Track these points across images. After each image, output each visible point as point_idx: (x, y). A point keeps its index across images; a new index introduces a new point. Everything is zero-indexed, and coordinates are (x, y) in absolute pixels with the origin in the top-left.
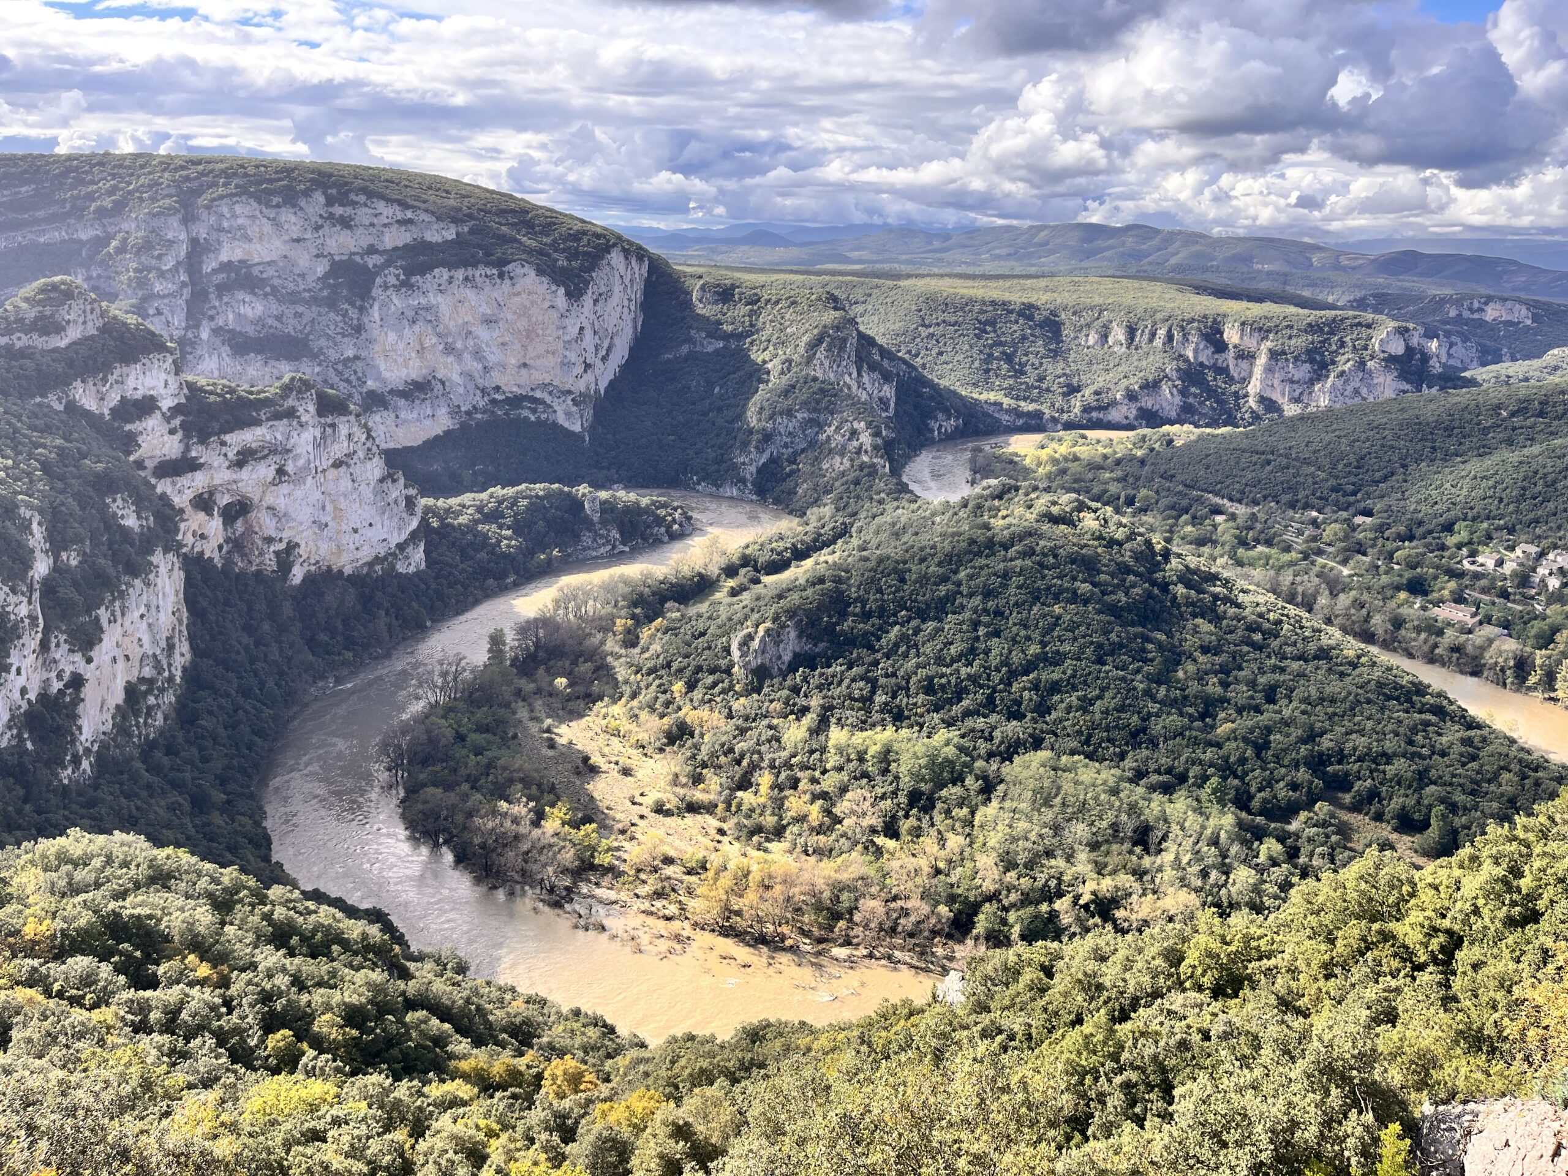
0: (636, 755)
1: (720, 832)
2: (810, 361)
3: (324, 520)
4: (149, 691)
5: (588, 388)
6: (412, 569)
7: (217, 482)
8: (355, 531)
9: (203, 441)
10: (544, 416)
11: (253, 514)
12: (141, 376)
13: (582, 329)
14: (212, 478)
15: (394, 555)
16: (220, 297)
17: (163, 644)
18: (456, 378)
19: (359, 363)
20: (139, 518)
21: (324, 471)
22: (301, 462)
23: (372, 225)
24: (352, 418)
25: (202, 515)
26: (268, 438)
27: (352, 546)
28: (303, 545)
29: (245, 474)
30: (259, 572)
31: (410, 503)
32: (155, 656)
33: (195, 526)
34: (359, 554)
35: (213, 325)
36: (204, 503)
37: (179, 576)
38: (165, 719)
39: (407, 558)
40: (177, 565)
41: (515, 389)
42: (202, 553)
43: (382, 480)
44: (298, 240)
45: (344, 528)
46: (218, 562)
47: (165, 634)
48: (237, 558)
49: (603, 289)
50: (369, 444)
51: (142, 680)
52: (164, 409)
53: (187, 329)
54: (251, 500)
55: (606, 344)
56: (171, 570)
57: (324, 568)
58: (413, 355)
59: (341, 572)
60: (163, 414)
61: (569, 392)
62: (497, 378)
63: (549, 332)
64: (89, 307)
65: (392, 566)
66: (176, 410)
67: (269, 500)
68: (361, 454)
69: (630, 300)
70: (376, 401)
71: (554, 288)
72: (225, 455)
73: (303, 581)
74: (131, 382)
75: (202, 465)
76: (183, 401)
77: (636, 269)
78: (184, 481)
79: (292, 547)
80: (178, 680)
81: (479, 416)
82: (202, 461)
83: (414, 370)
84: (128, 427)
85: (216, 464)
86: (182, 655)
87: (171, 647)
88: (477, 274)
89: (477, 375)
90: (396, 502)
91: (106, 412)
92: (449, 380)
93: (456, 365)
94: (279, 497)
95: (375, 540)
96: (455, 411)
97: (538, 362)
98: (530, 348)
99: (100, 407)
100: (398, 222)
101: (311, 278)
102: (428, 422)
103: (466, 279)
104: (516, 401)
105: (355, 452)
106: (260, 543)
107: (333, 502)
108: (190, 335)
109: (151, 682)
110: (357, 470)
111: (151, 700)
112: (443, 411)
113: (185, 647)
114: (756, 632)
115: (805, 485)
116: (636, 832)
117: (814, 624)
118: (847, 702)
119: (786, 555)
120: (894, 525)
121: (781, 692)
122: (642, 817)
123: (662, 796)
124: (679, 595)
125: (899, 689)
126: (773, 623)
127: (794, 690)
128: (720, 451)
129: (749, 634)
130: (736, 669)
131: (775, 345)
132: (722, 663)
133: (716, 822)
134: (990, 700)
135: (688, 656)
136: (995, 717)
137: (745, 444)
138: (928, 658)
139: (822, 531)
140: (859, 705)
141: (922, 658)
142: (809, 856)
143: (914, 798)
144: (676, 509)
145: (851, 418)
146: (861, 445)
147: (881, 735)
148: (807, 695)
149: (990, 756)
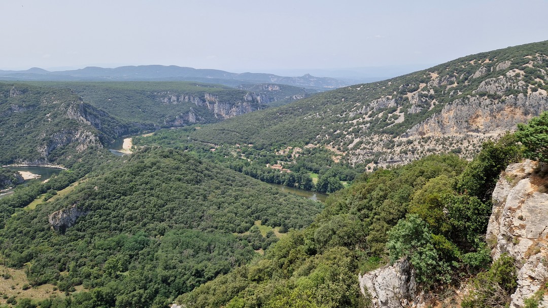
0: (11, 270)
1: (55, 289)
2: (65, 113)
114: (59, 212)
115: (70, 157)
116: (17, 300)
117: (83, 205)
118: (101, 230)
119: (67, 182)
120: (108, 166)
121: (73, 232)
122: (19, 293)
123: (27, 283)
124: (21, 204)
125: (120, 221)
126: (66, 208)
127: (79, 230)
128: (30, 148)
129: (56, 214)
130: (52, 227)
131: (49, 108)
132: (46, 227)
133: (53, 286)
134: (153, 217)
135: (30, 227)
136: (156, 222)
137: (42, 145)
138: (130, 208)
139: (80, 172)
140: (106, 229)
141: (127, 209)
142: (94, 288)
143: (131, 256)
144: (14, 172)
145: (85, 131)
146: (91, 140)
147: (116, 238)
148: (84, 231)
149: (156, 235)
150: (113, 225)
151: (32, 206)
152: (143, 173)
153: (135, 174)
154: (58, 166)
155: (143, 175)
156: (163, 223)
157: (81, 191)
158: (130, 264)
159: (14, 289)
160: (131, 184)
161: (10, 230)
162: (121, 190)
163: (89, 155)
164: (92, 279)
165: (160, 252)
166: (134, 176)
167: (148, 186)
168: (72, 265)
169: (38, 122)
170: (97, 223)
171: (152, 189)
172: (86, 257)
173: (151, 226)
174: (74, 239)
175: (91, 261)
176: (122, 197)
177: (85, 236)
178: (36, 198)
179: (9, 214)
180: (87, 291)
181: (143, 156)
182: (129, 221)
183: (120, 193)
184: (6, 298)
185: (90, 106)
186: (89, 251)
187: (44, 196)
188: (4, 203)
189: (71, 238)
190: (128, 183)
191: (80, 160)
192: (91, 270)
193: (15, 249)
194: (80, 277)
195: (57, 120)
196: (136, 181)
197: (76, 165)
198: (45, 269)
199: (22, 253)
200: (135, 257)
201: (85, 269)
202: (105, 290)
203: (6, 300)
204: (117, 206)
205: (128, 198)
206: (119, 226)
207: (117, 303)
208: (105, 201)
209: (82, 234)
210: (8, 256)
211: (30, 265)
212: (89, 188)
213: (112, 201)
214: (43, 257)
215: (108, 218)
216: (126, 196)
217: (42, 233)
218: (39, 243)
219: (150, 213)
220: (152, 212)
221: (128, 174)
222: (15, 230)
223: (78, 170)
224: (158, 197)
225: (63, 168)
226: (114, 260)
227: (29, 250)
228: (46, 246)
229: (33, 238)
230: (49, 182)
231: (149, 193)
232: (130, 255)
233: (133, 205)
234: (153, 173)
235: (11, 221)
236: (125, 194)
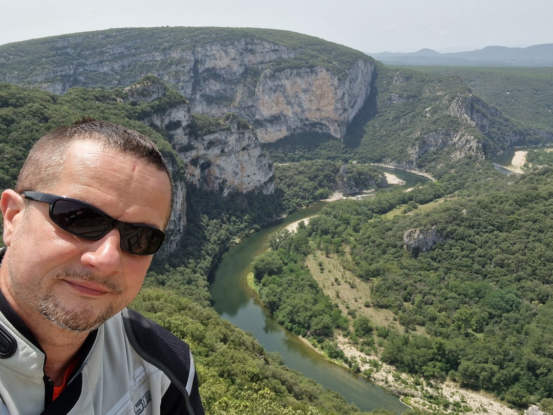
0: (358, 280)
1: (395, 320)
2: (447, 108)
3: (237, 171)
4: (172, 234)
5: (344, 119)
6: (269, 193)
7: (200, 154)
8: (248, 176)
9: (196, 139)
10: (325, 131)
11: (211, 168)
12: (176, 113)
13: (344, 94)
14: (198, 153)
15: (262, 187)
16: (204, 82)
17: (177, 216)
18: (290, 115)
19: (253, 108)
20: (173, 168)
21: (238, 152)
22: (230, 148)
23: (262, 52)
24: (250, 131)
25: (193, 167)
26: (219, 138)
27: (247, 183)
28: (229, 181)
29: (210, 152)
30: (212, 191)
31: (270, 166)
32: (174, 221)
33: (191, 172)
34: (249, 186)
35: (201, 93)
36: (194, 162)
37: (185, 190)
38: (177, 246)
39: (267, 188)
40: (184, 187)
41: (314, 120)
42: (192, 182)
43: (260, 156)
44: (234, 59)
45: (245, 175)
46: (198, 186)
47: (178, 213)
48: (204, 185)
49: (354, 77)
50: (256, 141)
51: (170, 230)
52: (184, 126)
53: (192, 95)
54: (211, 162)
55: (353, 100)
56: (182, 188)
57: (236, 191)
58: (274, 105)
59: (242, 192)
60: (183, 128)
61: (336, 121)
62: (307, 115)
63: (330, 95)
64: (160, 86)
65: (261, 191)
66: (188, 126)
67: (218, 162)
68: (253, 145)
69: (365, 81)
70: (259, 124)
71: (333, 77)
72: (203, 144)
73: (228, 195)
74: (173, 115)
75: (195, 148)
76: (190, 123)
77: (369, 69)
78: (188, 154)
79: (225, 181)
80: (182, 231)
81: (298, 131)
82: (195, 146)
83: (275, 111)
84: (171, 132)
85: (200, 148)
86: (184, 221)
87: (180, 219)
88: (302, 71)
89: (299, 113)
90: (265, 165)
91: (164, 126)
92: (288, 115)
93: (291, 110)
94: (221, 162)
95: (255, 180)
96: (289, 128)
97: (324, 108)
98: (321, 103)
99: (162, 124)
100: (272, 51)
101: (237, 74)
102: (278, 133)
103: (297, 74)
104: (314, 125)
105: (251, 144)
106: (213, 179)
107: (241, 164)
108: (193, 97)
109: (173, 231)
110: (251, 152)
111: (172, 238)
112: (284, 128)
113: (185, 219)
114: (416, 231)
115: (441, 165)
116: (357, 314)
117: (444, 229)
118: (460, 267)
119: (431, 196)
120: (486, 185)
121: (427, 259)
122: (360, 308)
123: (369, 300)
124: (380, 211)
125: (487, 263)
126: (425, 227)
127: (433, 259)
128: (401, 148)
129: (412, 231)
130: (405, 246)
131: (431, 100)
132: (399, 243)
133: (394, 315)
134: (534, 273)
135: (383, 239)
136: (536, 281)
137: (414, 145)
138: (503, 250)
139: (449, 186)
140: (465, 269)
141: (499, 250)
142: (437, 336)
143: (491, 316)
144: (380, 173)
145: (466, 134)
146: (471, 147)
147: (476, 285)
148: (439, 262)
149: (532, 300)
150: (476, 266)
151: (390, 215)
152: (533, 205)
153: (520, 203)
154: (425, 175)
155: (532, 208)
156: (547, 285)
157: (445, 211)
158: (487, 324)
159: (356, 301)
160: (512, 217)
161: (364, 236)
162: (497, 222)
163: (465, 166)
164: (437, 325)
165: (533, 325)
166: (517, 207)
167: (537, 226)
168: (418, 298)
169: (415, 117)
170: (457, 257)
171: (541, 231)
172: (435, 295)
173: (528, 284)
174: (426, 269)
175: (440, 302)
176: (495, 232)
177: (439, 269)
178: (395, 208)
179: (366, 218)
180: (428, 336)
181: (537, 181)
182: (498, 268)
183: (494, 225)
184: (348, 308)
185: (479, 100)
186: (441, 289)
187: (404, 207)
188: (365, 205)
189: (422, 265)
190: (507, 214)
191: (453, 171)
192: (438, 314)
193: (365, 259)
194: (424, 317)
195: (436, 117)
196: (520, 215)
197: (446, 177)
198: (390, 291)
199: (370, 265)
200: (496, 319)
201: (431, 310)
202: (449, 345)
203: (348, 310)
204: (486, 242)
205: (503, 235)
206: (483, 270)
207: (460, 368)
208: (472, 232)
209: (436, 264)
210: (358, 264)
211: (376, 281)
212: (456, 210)
213: (481, 233)
214: (391, 277)
215: (471, 255)
216: (501, 231)
217: (394, 250)
218: (389, 260)
219: (530, 266)
220: (535, 265)
221: (511, 202)
222: (369, 237)
223: (448, 183)
224: (548, 245)
225: (430, 178)
226: (468, 312)
227: (377, 265)
228: (394, 266)
229: (384, 253)
230: (412, 192)
231: (535, 236)
232: (490, 314)
233: (509, 247)
234: (548, 208)
235: (367, 226)
236: (500, 229)
